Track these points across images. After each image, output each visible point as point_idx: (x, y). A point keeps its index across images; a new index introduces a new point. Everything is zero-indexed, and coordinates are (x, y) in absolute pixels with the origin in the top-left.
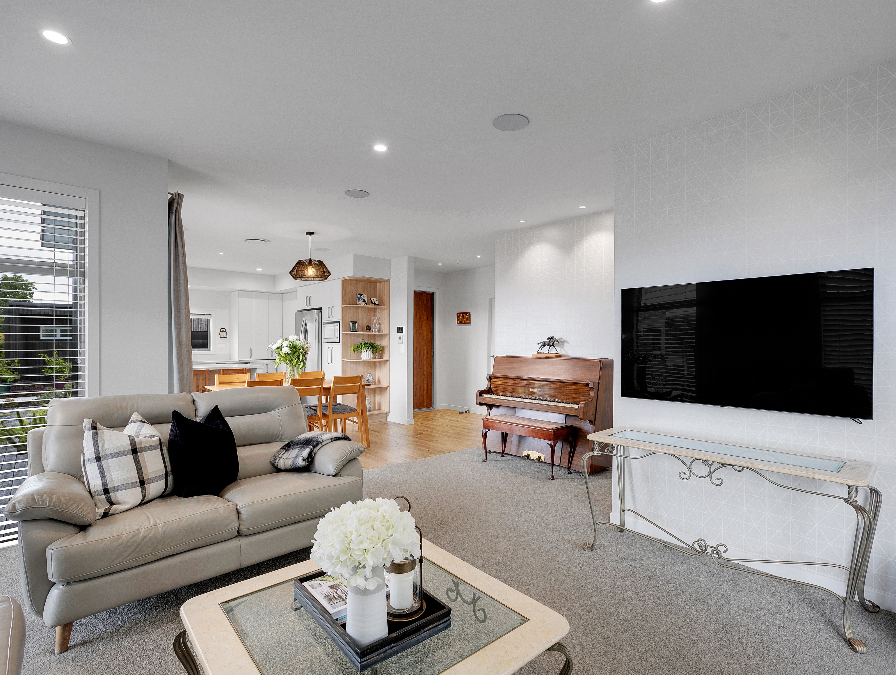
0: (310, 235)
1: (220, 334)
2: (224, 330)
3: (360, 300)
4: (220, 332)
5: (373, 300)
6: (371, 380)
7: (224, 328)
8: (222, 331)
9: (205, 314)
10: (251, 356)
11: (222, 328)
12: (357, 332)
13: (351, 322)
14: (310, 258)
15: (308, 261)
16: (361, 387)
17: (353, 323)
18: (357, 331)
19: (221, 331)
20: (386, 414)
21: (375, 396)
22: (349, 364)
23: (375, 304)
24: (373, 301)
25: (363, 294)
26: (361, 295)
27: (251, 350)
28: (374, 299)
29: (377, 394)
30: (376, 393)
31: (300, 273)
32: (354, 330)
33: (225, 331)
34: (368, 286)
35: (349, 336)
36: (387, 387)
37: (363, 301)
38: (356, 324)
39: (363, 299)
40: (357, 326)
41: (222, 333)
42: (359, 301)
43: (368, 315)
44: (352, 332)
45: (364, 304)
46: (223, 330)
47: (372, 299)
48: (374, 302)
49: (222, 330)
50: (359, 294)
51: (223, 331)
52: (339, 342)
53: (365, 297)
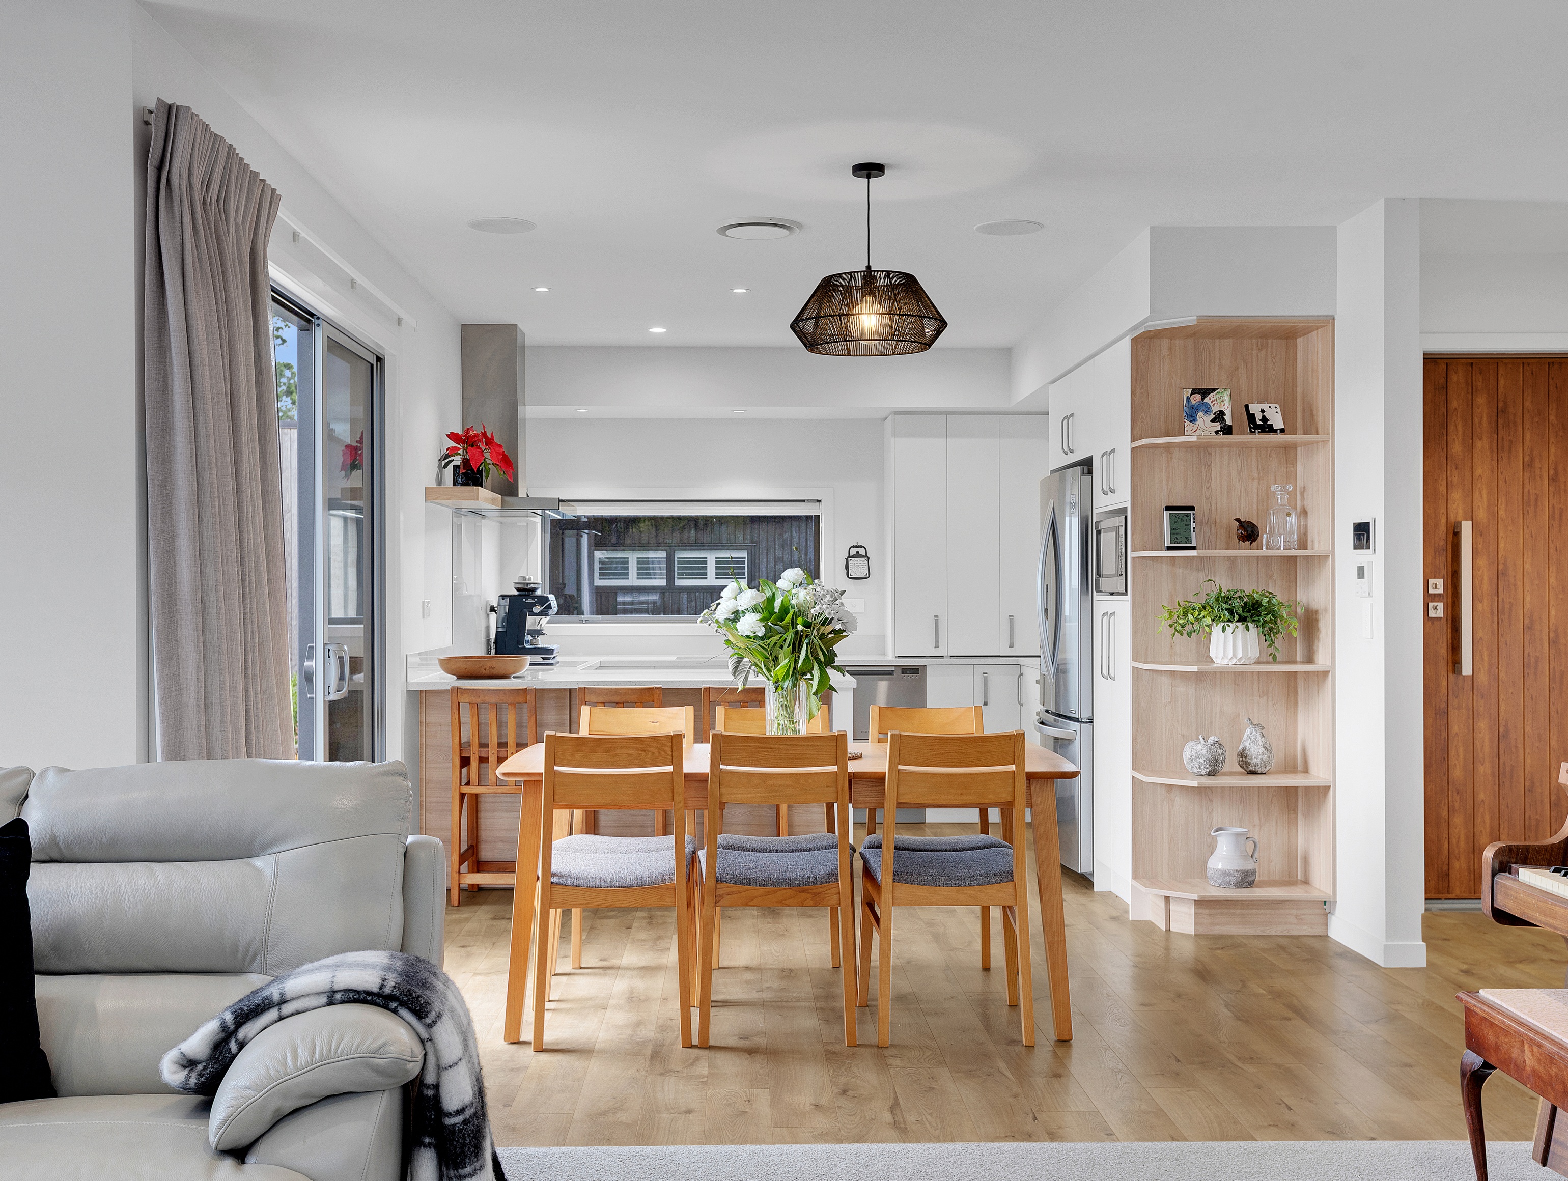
0: (869, 177)
1: (847, 567)
2: (862, 551)
3: (1201, 414)
4: (847, 559)
5: (1263, 411)
6: (1256, 754)
7: (861, 547)
8: (854, 556)
9: (803, 501)
10: (937, 642)
11: (854, 547)
12: (1194, 548)
13: (1168, 508)
14: (869, 267)
15: (859, 277)
16: (1021, 783)
17: (1177, 515)
18: (1193, 544)
19: (849, 556)
20: (1325, 907)
21: (1292, 822)
22: (1166, 681)
23: (1266, 428)
24: (1258, 417)
25: (1214, 390)
26: (1205, 393)
27: (937, 622)
28: (1265, 406)
29: (1300, 816)
30: (1295, 811)
31: (831, 327)
32: (1181, 540)
33: (862, 556)
34: (1254, 352)
35: (1165, 568)
36: (1327, 788)
37: (1213, 421)
38: (1188, 515)
39: (1215, 409)
40: (1193, 525)
41: (853, 562)
42: (1193, 420)
43: (1256, 475)
44: (1169, 548)
45: (1217, 432)
46: (857, 553)
47: (1255, 409)
48: (1264, 419)
49: (854, 551)
50: (1194, 392)
51: (858, 555)
52: (1126, 593)
53: (1222, 402)
